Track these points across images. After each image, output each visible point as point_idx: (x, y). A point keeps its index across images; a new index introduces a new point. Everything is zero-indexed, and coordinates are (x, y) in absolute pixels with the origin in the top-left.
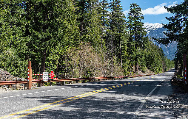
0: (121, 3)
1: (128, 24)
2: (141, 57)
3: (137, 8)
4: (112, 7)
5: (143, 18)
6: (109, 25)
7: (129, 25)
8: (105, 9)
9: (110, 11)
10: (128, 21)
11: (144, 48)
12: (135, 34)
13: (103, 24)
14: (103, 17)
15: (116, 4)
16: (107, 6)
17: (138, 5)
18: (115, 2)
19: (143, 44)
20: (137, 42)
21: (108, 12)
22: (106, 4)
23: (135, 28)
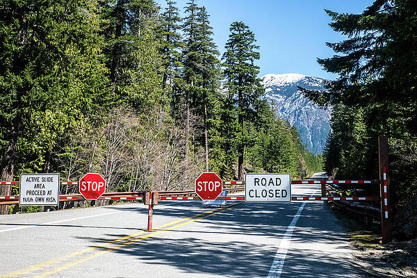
0: (209, 19)
1: (225, 68)
2: (252, 144)
3: (246, 34)
4: (189, 27)
5: (257, 56)
6: (181, 68)
7: (226, 72)
8: (171, 30)
9: (184, 35)
10: (224, 61)
11: (259, 124)
12: (240, 91)
13: (167, 65)
14: (168, 49)
15: (199, 20)
16: (178, 23)
17: (247, 27)
18: (197, 17)
19: (257, 116)
20: (243, 110)
21: (178, 37)
22: (175, 19)
23: (240, 78)
